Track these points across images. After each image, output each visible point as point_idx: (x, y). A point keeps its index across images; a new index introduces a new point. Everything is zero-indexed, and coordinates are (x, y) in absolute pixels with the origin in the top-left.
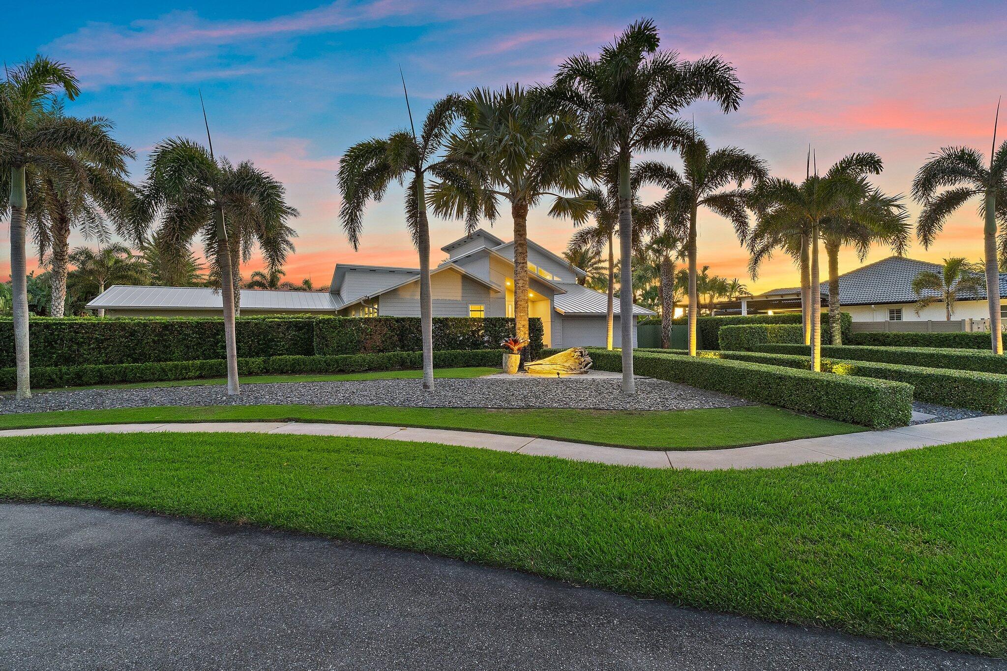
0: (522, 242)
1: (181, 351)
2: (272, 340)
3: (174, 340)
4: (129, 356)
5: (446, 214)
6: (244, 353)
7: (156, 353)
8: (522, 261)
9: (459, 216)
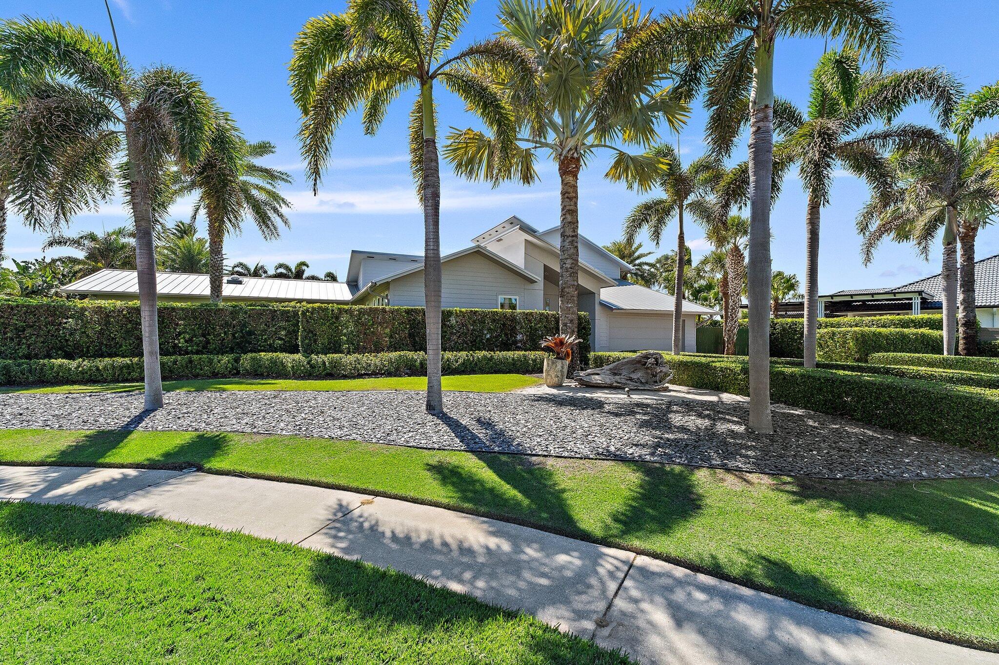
0: (572, 208)
1: (130, 345)
2: (250, 333)
3: (122, 329)
4: (60, 349)
5: (471, 172)
6: (215, 349)
7: (97, 346)
8: (572, 234)
9: (487, 177)
